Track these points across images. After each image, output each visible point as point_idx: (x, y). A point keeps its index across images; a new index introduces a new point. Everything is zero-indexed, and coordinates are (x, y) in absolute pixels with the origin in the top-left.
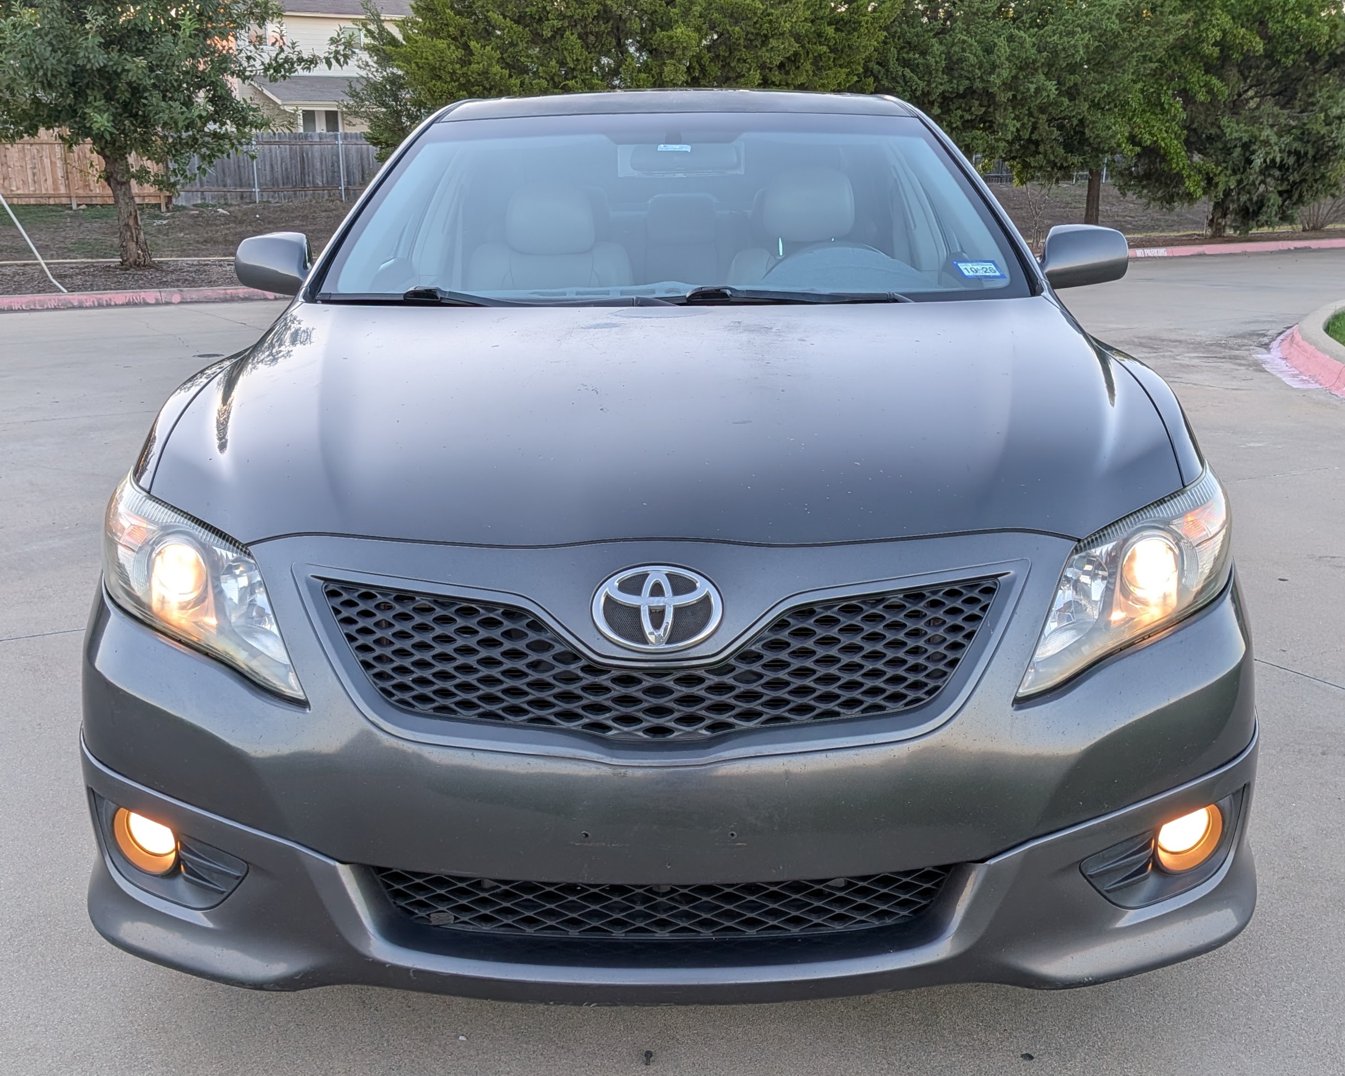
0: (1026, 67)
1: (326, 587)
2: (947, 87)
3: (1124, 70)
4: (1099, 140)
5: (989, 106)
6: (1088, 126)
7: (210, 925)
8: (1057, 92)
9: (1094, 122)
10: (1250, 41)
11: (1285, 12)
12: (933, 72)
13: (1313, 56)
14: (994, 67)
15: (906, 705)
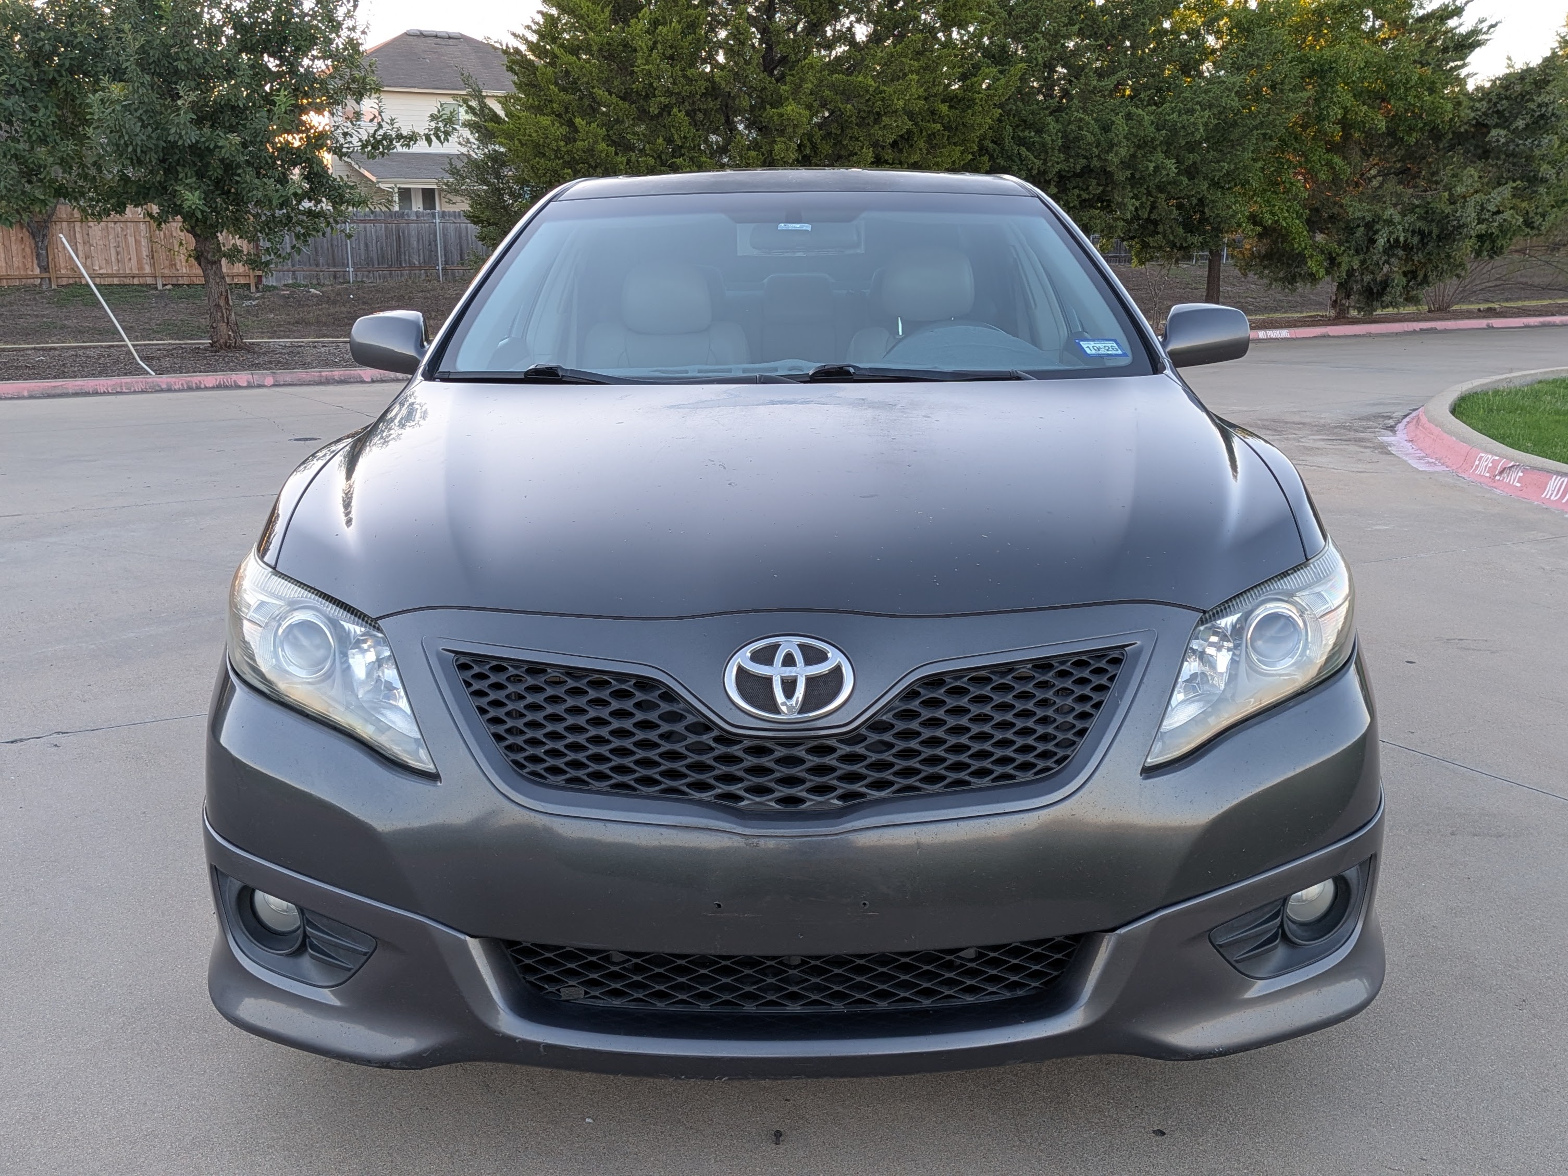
0: (1144, 145)
1: (457, 660)
2: (1063, 166)
3: (1244, 148)
4: (1219, 220)
5: (1107, 185)
6: (1208, 205)
7: (337, 1003)
8: (1176, 171)
9: (1213, 201)
10: (1373, 119)
11: (1406, 90)
12: (1050, 151)
13: (1436, 134)
14: (1111, 146)
15: (1036, 774)
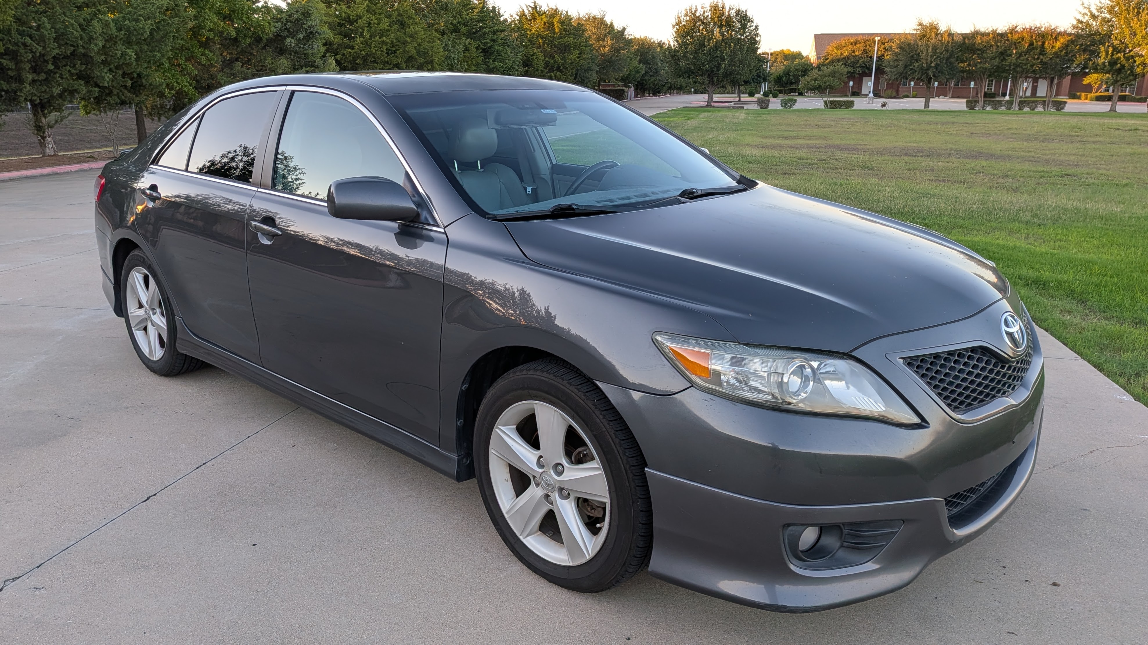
0: (111, 39)
2: (57, 51)
3: (165, 44)
4: (152, 87)
5: (87, 64)
6: (144, 78)
8: (135, 57)
9: (148, 76)
10: (227, 30)
11: (242, 14)
12: (47, 41)
13: (258, 40)
14: (91, 39)
